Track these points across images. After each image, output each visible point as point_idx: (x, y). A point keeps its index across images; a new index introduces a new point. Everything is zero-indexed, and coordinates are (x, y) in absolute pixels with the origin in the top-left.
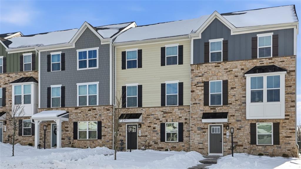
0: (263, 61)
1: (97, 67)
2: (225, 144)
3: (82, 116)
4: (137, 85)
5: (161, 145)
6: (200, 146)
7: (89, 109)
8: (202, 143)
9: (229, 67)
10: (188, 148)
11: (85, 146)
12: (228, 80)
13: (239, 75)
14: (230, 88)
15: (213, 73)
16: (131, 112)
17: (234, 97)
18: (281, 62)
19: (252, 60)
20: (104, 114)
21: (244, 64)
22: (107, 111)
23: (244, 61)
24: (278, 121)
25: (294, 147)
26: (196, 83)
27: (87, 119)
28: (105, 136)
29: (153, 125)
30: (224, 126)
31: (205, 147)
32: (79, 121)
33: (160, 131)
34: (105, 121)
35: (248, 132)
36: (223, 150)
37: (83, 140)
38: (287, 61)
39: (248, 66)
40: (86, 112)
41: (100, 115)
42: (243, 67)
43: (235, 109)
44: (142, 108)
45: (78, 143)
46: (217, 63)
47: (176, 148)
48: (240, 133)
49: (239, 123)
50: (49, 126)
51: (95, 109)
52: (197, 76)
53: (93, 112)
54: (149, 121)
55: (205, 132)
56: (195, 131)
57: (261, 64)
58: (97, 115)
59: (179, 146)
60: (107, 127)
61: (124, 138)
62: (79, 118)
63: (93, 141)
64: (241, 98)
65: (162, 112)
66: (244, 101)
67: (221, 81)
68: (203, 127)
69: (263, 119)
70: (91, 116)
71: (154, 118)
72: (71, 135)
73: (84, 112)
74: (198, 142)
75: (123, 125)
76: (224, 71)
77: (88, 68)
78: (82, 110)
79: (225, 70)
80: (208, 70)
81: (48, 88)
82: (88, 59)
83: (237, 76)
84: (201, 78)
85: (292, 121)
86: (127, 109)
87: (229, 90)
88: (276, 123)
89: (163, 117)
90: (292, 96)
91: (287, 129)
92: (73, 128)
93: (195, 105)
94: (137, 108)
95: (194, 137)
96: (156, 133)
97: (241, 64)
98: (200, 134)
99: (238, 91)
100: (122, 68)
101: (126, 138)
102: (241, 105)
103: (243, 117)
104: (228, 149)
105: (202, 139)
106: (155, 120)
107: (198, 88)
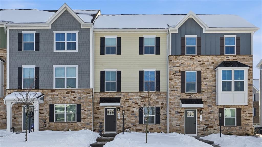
0: (228, 57)
1: (77, 50)
2: (198, 126)
3: (59, 99)
4: (116, 70)
5: (139, 127)
6: (177, 128)
7: (67, 92)
8: (179, 125)
9: (202, 60)
10: (164, 130)
11: (62, 129)
12: (201, 71)
13: (210, 68)
14: (203, 78)
15: (189, 64)
16: (109, 96)
17: (206, 86)
18: (242, 59)
19: (220, 56)
20: (84, 97)
21: (214, 58)
22: (87, 95)
23: (214, 56)
24: (240, 107)
25: (252, 128)
26: (174, 72)
27: (65, 101)
28: (85, 118)
29: (131, 109)
30: (198, 111)
31: (181, 129)
32: (55, 104)
33: (138, 115)
34: (85, 104)
35: (218, 116)
36: (197, 131)
37: (60, 123)
38: (246, 59)
39: (217, 61)
40: (64, 94)
41: (80, 98)
42: (213, 61)
43: (207, 96)
44: (121, 93)
45: (55, 126)
46: (192, 56)
47: (153, 130)
48: (211, 116)
49: (210, 108)
50: (20, 108)
51: (74, 92)
52: (175, 66)
53: (72, 95)
54: (128, 105)
55: (181, 116)
56: (173, 115)
57: (227, 59)
58: (76, 98)
59: (156, 128)
60: (87, 110)
61: (102, 121)
62: (56, 100)
63: (72, 124)
64: (212, 87)
65: (140, 97)
66: (214, 90)
67: (195, 72)
68: (180, 112)
69: (229, 105)
70: (69, 98)
71: (133, 102)
72: (46, 118)
73: (61, 95)
74: (176, 124)
75: (102, 108)
76: (198, 64)
77: (66, 50)
78: (60, 93)
79: (199, 62)
80: (185, 62)
81: (19, 68)
82: (66, 42)
83: (208, 69)
84: (178, 68)
85: (251, 107)
86: (105, 93)
87: (202, 80)
88: (239, 109)
89: (141, 101)
90: (250, 87)
91: (247, 113)
92: (49, 111)
93: (173, 92)
94: (116, 92)
95: (172, 120)
96: (134, 116)
97: (211, 58)
98: (178, 117)
99: (209, 81)
100: (101, 53)
101: (104, 120)
102: (212, 93)
103: (213, 103)
104: (201, 130)
105: (179, 122)
106: (134, 104)
107: (176, 76)
